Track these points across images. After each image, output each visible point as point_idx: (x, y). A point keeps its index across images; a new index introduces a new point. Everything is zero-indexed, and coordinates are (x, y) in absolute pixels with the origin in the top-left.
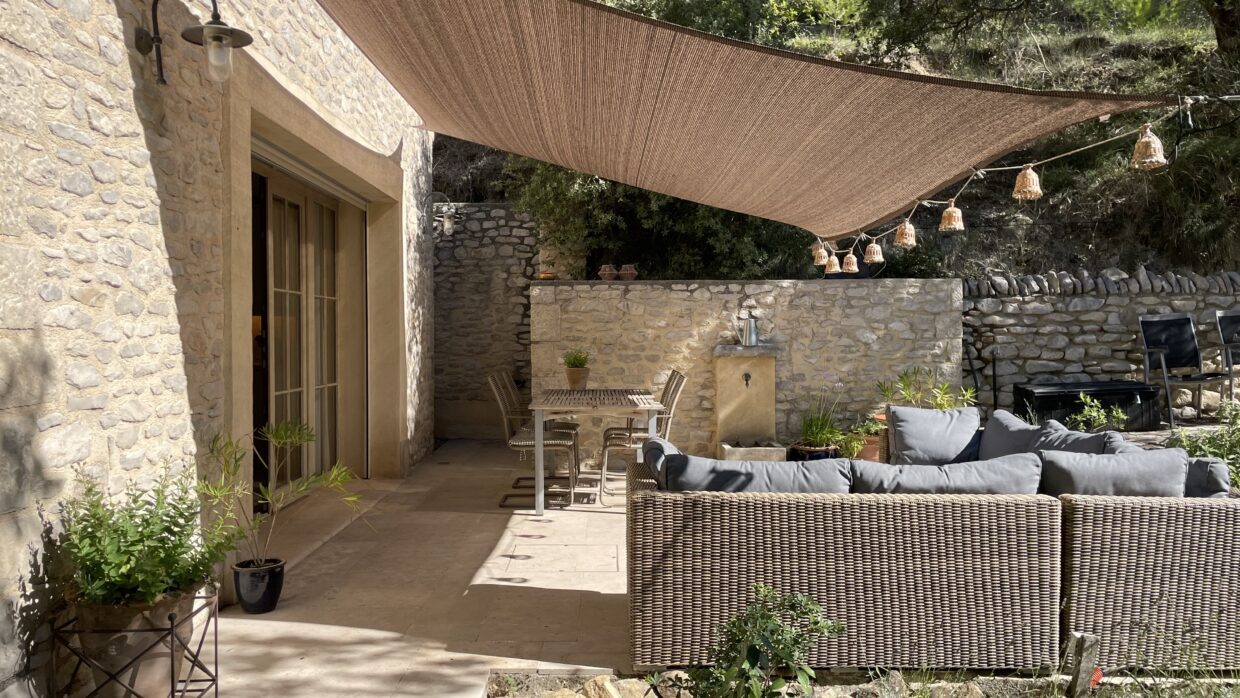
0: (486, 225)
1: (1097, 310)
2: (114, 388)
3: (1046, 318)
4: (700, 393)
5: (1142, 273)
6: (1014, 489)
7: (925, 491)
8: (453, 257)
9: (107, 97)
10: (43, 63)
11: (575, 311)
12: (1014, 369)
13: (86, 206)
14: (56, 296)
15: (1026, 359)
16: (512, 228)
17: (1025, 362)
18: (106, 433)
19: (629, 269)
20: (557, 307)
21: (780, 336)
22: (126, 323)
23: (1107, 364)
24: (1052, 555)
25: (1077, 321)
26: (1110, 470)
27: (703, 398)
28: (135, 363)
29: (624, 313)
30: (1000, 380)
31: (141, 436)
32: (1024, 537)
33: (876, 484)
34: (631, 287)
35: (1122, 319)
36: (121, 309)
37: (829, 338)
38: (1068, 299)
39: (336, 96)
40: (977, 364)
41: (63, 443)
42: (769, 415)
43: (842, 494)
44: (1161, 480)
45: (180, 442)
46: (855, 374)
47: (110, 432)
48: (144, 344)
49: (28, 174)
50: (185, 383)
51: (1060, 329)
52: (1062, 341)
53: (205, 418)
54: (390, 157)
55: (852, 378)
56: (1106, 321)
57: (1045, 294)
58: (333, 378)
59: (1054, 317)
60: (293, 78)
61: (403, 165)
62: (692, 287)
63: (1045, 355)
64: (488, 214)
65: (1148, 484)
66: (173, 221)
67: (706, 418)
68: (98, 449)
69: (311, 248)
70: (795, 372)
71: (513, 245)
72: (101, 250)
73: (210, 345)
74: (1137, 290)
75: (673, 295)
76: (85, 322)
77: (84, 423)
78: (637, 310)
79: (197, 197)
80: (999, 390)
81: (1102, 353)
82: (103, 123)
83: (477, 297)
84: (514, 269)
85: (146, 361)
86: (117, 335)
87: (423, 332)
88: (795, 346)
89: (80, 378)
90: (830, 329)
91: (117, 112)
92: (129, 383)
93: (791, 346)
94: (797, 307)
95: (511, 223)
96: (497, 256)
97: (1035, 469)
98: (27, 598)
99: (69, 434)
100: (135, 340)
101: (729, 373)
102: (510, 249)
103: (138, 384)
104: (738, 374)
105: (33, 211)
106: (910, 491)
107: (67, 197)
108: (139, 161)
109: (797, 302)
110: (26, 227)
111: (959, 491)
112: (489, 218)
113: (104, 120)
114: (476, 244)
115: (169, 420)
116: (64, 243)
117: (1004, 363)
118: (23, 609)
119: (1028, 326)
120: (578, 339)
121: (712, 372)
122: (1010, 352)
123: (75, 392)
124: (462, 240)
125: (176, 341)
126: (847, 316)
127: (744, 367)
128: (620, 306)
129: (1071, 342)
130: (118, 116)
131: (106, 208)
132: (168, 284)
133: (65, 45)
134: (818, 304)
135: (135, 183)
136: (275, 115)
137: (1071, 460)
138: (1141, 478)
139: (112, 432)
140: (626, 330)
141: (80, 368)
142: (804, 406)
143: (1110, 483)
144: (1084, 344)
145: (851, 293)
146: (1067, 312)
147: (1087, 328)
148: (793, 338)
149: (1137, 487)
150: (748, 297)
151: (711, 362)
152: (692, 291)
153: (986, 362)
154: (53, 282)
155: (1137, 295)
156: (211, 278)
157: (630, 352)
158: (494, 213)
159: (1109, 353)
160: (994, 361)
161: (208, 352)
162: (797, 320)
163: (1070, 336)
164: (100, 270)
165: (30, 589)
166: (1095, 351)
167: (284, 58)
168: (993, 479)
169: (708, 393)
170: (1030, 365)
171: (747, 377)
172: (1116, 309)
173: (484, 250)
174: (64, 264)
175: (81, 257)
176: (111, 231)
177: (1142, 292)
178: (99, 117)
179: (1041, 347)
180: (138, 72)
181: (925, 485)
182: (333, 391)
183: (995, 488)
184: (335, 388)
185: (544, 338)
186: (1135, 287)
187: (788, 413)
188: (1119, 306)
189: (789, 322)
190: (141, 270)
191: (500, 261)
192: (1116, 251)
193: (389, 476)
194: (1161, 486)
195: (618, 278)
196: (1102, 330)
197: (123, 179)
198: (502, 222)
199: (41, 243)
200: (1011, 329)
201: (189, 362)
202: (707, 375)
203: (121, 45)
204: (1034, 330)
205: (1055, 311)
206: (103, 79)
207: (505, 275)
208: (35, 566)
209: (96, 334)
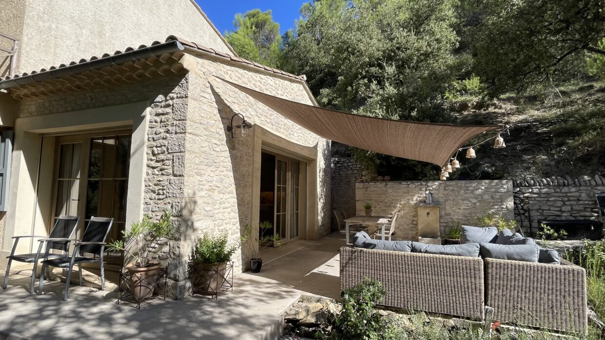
0: (349, 164)
1: (575, 192)
2: (217, 211)
3: (551, 195)
4: (412, 219)
5: (597, 177)
6: (469, 255)
7: (435, 253)
8: (339, 174)
9: (218, 143)
10: (201, 137)
11: (369, 191)
12: (538, 214)
13: (212, 168)
14: (202, 190)
15: (543, 210)
16: (357, 165)
17: (543, 212)
18: (214, 222)
19: (387, 178)
20: (364, 190)
21: (441, 200)
22: (221, 196)
23: (582, 213)
24: (480, 278)
25: (566, 196)
26: (505, 250)
27: (413, 220)
28: (223, 205)
29: (386, 192)
30: (532, 218)
31: (224, 224)
32: (468, 271)
33: (419, 250)
34: (388, 183)
35: (588, 195)
36: (219, 192)
37: (460, 201)
38: (561, 187)
39: (292, 133)
40: (522, 212)
41: (202, 224)
42: (436, 226)
43: (408, 253)
44: (526, 255)
45: (236, 226)
46: (470, 214)
47: (215, 222)
48: (226, 201)
49: (196, 163)
50: (238, 211)
51: (558, 199)
52: (560, 204)
53: (244, 220)
54: (313, 147)
55: (469, 215)
56: (580, 196)
57: (550, 185)
58: (297, 210)
59: (554, 194)
60: (277, 130)
61: (318, 149)
62: (409, 183)
63: (552, 209)
64: (350, 161)
65: (521, 257)
66: (236, 170)
67: (415, 227)
68: (212, 226)
69: (290, 173)
70: (447, 213)
71: (357, 170)
72: (215, 179)
73: (246, 201)
74: (595, 184)
75: (402, 186)
76: (209, 196)
77: (208, 220)
78: (390, 191)
79: (244, 164)
80: (532, 221)
81: (579, 208)
82: (217, 149)
83: (346, 186)
84: (357, 177)
85: (227, 205)
86: (218, 199)
87: (326, 197)
88: (447, 203)
89: (207, 209)
90: (460, 198)
91: (221, 146)
92: (221, 210)
93: (445, 204)
94: (447, 190)
95: (357, 163)
96: (352, 173)
97: (477, 249)
98: (190, 260)
99: (203, 222)
100: (224, 200)
101: (422, 212)
102: (356, 171)
103: (224, 211)
104: (426, 213)
105: (196, 171)
106: (430, 253)
107: (206, 167)
108: (227, 157)
109: (447, 188)
110: (194, 174)
111: (448, 254)
112: (350, 162)
113: (217, 148)
114: (346, 170)
115: (233, 220)
116: (205, 177)
117: (533, 211)
118: (189, 263)
119: (543, 198)
120: (371, 200)
121: (416, 212)
122: (536, 207)
123: (206, 212)
124: (342, 169)
125: (236, 200)
126: (466, 193)
127: (428, 211)
128: (384, 189)
129: (564, 204)
130: (221, 147)
131: (217, 169)
132: (234, 186)
133: (207, 133)
134: (455, 189)
135: (226, 162)
136: (269, 141)
137: (491, 246)
138: (518, 254)
139: (216, 222)
140: (386, 197)
141: (208, 207)
142: (451, 225)
143: (505, 255)
144: (570, 205)
145: (467, 185)
146: (561, 192)
147: (571, 199)
148: (446, 201)
149: (516, 257)
150: (429, 186)
151: (416, 208)
152: (408, 185)
153: (525, 211)
154: (201, 186)
155: (595, 186)
156: (248, 184)
157: (388, 204)
158: (351, 160)
159: (583, 209)
160: (528, 210)
161: (246, 203)
162: (447, 194)
163: (564, 202)
164: (214, 183)
165: (191, 258)
166: (575, 208)
167: (274, 126)
168: (460, 251)
169: (415, 219)
170: (546, 213)
171: (428, 214)
172: (585, 192)
173: (348, 172)
174: (204, 182)
175: (209, 180)
176: (217, 174)
177: (597, 185)
178: (216, 148)
179: (550, 206)
180: (227, 136)
181: (436, 251)
182: (297, 214)
183: (461, 254)
184: (298, 213)
185: (360, 199)
186: (593, 183)
187: (445, 227)
188: (586, 190)
189: (444, 195)
190: (226, 183)
191: (354, 175)
192: (589, 168)
193: (311, 239)
194: (527, 258)
195: (384, 180)
196: (579, 200)
197: (222, 161)
198: (354, 163)
199: (199, 178)
200: (536, 198)
201: (239, 205)
202: (415, 213)
203: (223, 130)
204: (546, 199)
205: (556, 192)
206: (218, 139)
207: (355, 179)
208: (193, 253)
209: (213, 199)
